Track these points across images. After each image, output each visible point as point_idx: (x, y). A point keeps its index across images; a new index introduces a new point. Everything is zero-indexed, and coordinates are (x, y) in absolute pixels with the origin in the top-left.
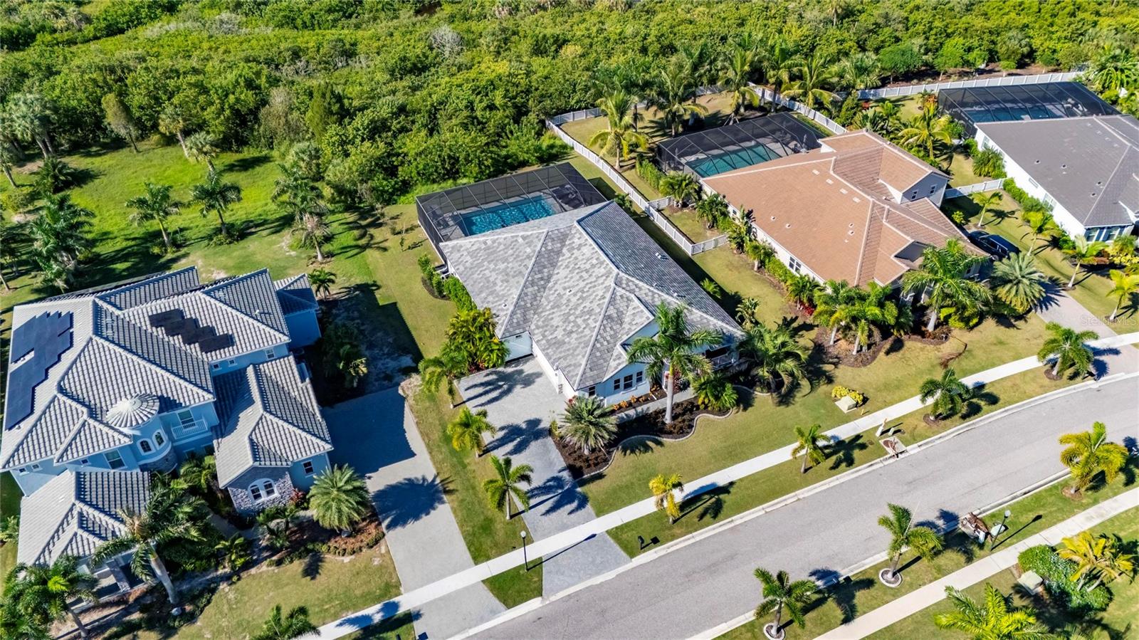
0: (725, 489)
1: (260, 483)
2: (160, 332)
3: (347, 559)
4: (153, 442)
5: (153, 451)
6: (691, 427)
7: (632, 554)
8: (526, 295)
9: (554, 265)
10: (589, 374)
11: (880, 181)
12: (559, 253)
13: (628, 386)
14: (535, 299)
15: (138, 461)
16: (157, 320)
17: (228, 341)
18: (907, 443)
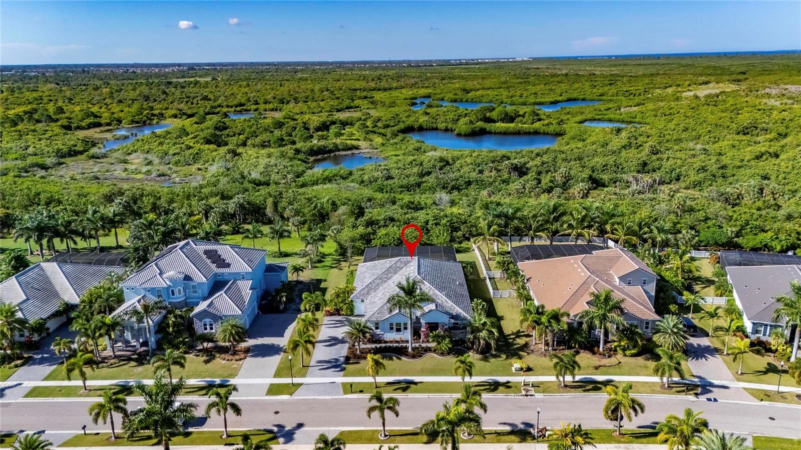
0: (416, 383)
1: (208, 321)
2: (204, 257)
3: (224, 362)
4: (176, 292)
5: (175, 296)
6: (421, 356)
7: (345, 393)
8: (374, 283)
9: (395, 273)
10: (376, 315)
11: (611, 272)
12: (402, 268)
13: (399, 330)
14: (378, 286)
15: (169, 299)
16: (206, 252)
17: (228, 265)
18: (536, 392)
